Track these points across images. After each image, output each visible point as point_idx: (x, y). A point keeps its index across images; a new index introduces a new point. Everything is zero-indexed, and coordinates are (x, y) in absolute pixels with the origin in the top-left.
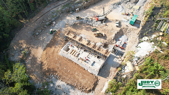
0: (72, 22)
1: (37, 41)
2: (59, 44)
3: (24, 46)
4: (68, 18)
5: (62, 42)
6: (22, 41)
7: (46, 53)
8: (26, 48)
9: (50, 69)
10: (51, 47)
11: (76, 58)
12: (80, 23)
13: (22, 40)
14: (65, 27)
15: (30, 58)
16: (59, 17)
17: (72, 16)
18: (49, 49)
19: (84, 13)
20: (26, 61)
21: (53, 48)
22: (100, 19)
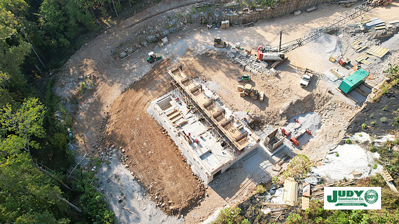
0: (204, 48)
1: (117, 69)
2: (156, 90)
3: (89, 72)
4: (198, 37)
5: (165, 86)
6: (89, 62)
7: (123, 101)
8: (90, 78)
9: (115, 135)
10: (137, 91)
11: (176, 130)
12: (218, 55)
13: (89, 58)
14: (184, 55)
15: (90, 101)
16: (180, 29)
17: (209, 36)
18: (132, 91)
19: (237, 35)
20: (81, 105)
21: (141, 94)
22: (266, 58)
